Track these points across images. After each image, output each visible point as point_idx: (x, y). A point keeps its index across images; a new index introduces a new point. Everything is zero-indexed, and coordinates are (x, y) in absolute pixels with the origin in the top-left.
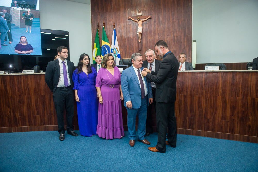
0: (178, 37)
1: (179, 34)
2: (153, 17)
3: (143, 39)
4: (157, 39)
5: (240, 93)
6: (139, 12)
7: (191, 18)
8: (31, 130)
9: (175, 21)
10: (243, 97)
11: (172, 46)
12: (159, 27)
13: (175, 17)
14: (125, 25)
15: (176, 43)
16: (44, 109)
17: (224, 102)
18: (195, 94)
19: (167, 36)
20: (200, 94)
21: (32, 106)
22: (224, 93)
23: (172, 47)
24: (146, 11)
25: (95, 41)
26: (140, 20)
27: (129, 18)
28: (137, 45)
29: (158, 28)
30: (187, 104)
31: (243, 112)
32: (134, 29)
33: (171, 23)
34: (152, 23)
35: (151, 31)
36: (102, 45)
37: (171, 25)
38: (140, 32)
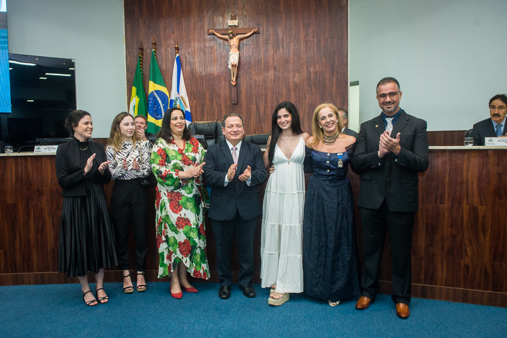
0: (318, 74)
1: (319, 68)
2: (263, 30)
3: (241, 79)
4: (273, 78)
5: (446, 196)
6: (233, 18)
7: (345, 34)
9: (311, 40)
10: (452, 205)
11: (305, 95)
12: (276, 51)
13: (310, 30)
14: (201, 48)
15: (313, 87)
16: (14, 234)
19: (295, 71)
23: (305, 98)
24: (248, 17)
25: (135, 81)
26: (234, 36)
27: (211, 31)
28: (227, 91)
29: (273, 55)
31: (454, 236)
32: (221, 56)
33: (302, 43)
34: (262, 44)
35: (259, 61)
36: (150, 92)
37: (303, 48)
38: (235, 64)
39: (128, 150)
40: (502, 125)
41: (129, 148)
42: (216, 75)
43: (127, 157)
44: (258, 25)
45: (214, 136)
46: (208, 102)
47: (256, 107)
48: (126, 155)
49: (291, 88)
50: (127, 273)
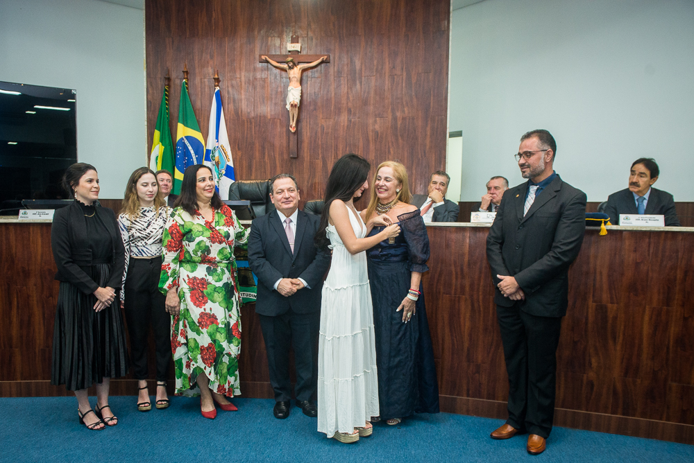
0: (408, 120)
1: (409, 113)
2: (334, 58)
3: (304, 124)
4: (346, 124)
6: (294, 40)
7: (445, 67)
9: (399, 73)
11: (389, 147)
12: (351, 88)
13: (398, 60)
14: (249, 80)
15: (400, 138)
19: (376, 116)
23: (389, 152)
24: (314, 40)
25: (158, 122)
26: (295, 65)
27: (263, 57)
28: (284, 142)
29: (348, 93)
32: (277, 92)
33: (387, 77)
34: (332, 77)
35: (328, 100)
36: (178, 138)
37: (387, 84)
38: (296, 103)
39: (148, 218)
40: (645, 199)
41: (150, 215)
42: (269, 117)
43: (147, 227)
44: (327, 51)
45: (265, 201)
46: (257, 154)
47: (323, 164)
48: (146, 225)
49: (370, 138)
50: (143, 383)
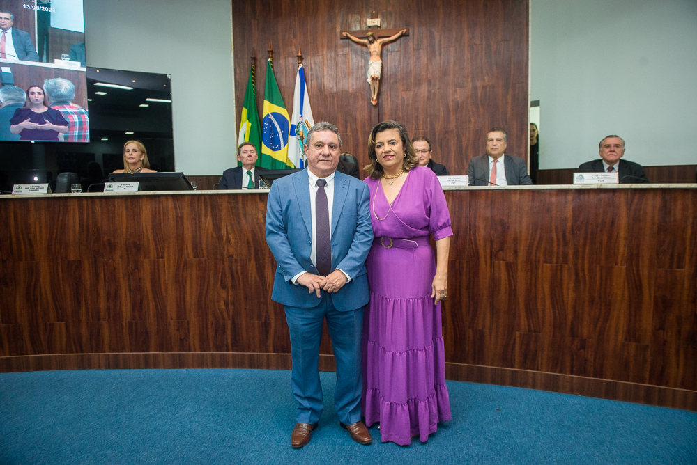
0: (488, 89)
1: (489, 81)
3: (384, 97)
4: (426, 95)
5: (687, 258)
6: (373, 17)
7: (525, 35)
8: (39, 366)
9: (478, 42)
11: (470, 117)
12: (431, 60)
13: (477, 31)
14: (331, 57)
16: (79, 302)
17: (635, 285)
18: (542, 259)
19: (456, 86)
20: (558, 258)
21: (41, 294)
22: (633, 256)
23: (470, 121)
24: (393, 15)
25: (246, 102)
26: (375, 39)
27: (344, 34)
28: (366, 113)
29: (427, 64)
30: (515, 290)
32: (358, 67)
33: (466, 48)
34: (412, 49)
35: (408, 73)
36: (264, 116)
37: (467, 54)
38: (376, 76)
42: (351, 91)
44: (406, 25)
49: (451, 109)
